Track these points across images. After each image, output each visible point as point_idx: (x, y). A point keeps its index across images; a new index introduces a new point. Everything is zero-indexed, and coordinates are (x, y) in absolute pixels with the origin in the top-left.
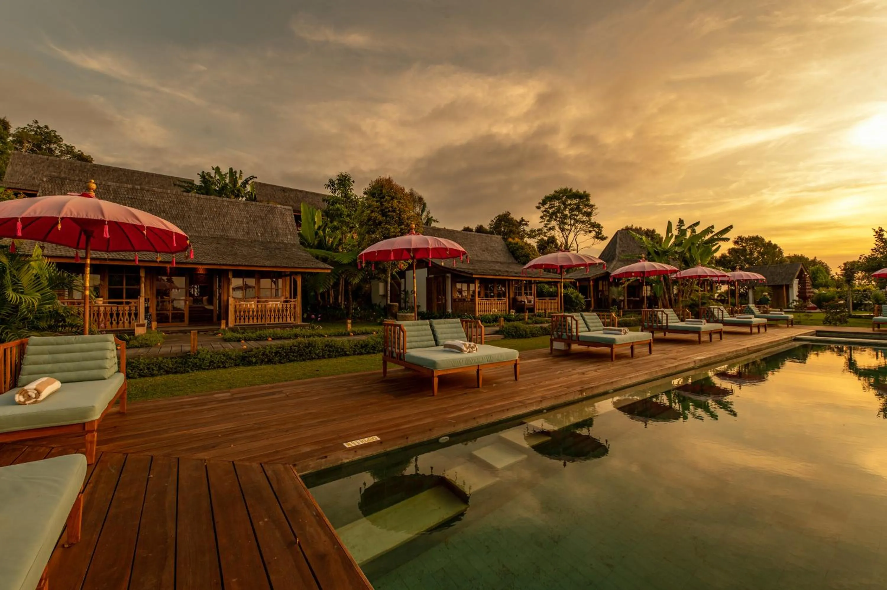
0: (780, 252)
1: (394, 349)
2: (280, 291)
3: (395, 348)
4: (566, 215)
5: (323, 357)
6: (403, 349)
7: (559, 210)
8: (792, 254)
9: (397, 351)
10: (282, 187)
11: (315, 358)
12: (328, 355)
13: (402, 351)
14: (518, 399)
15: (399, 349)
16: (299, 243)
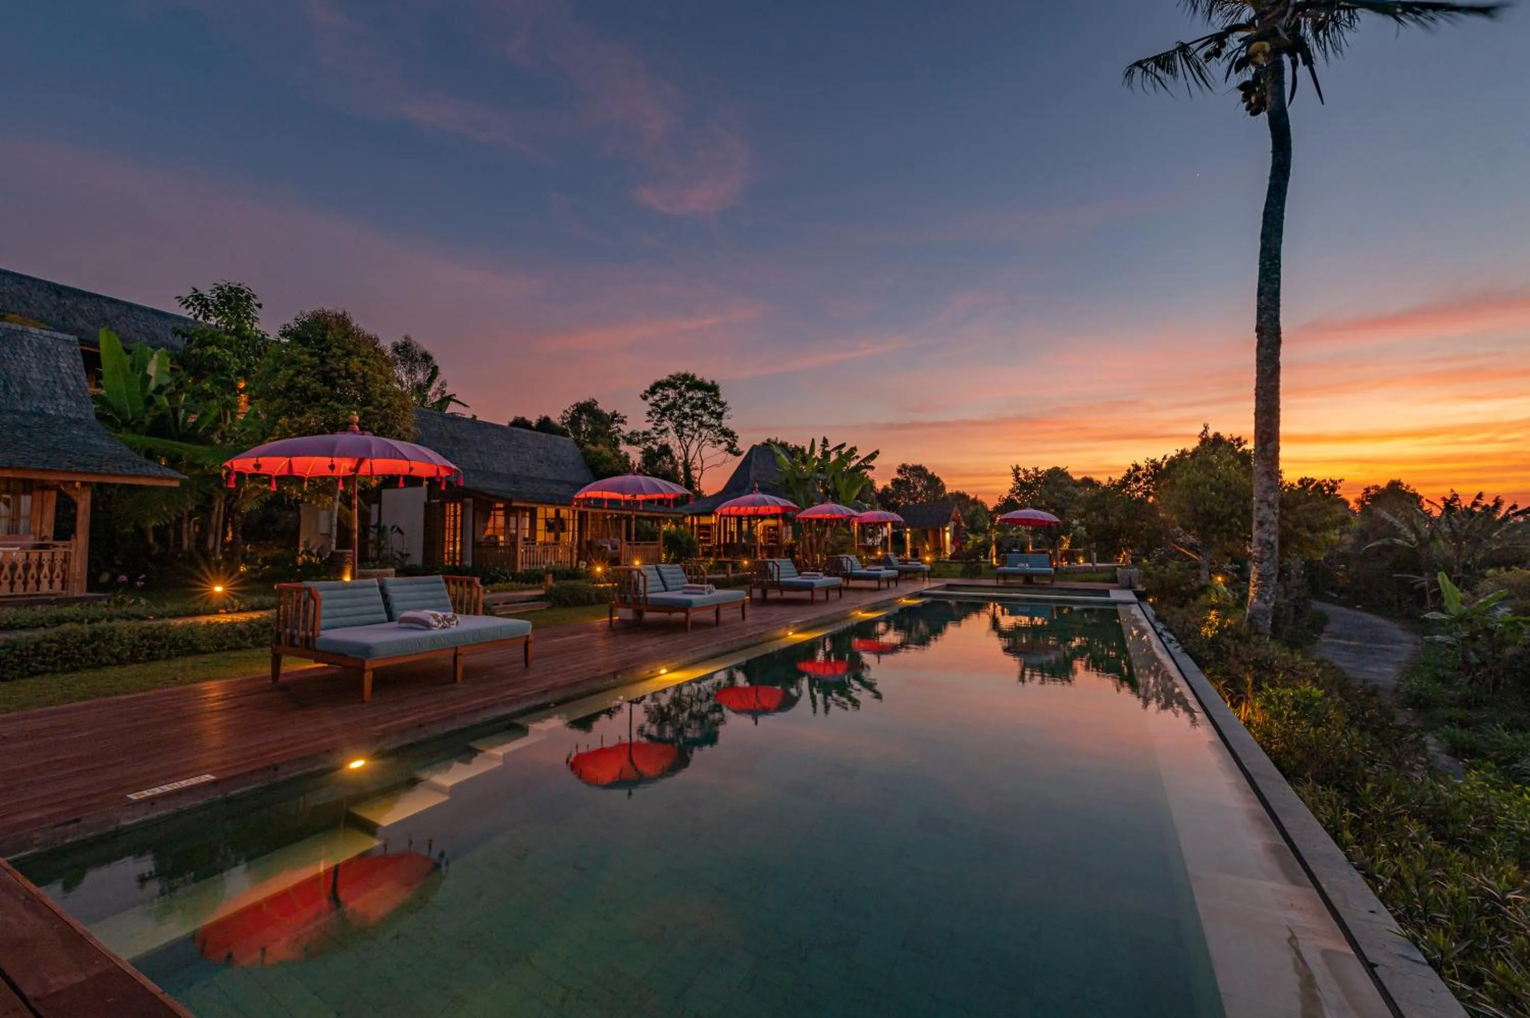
0: (943, 487)
1: (296, 632)
2: (23, 524)
3: (297, 628)
4: (687, 413)
5: (134, 659)
6: (313, 630)
7: (674, 405)
8: (954, 491)
9: (303, 633)
10: (55, 285)
11: (108, 664)
12: (148, 655)
13: (311, 634)
14: (511, 692)
15: (305, 629)
16: (93, 417)
